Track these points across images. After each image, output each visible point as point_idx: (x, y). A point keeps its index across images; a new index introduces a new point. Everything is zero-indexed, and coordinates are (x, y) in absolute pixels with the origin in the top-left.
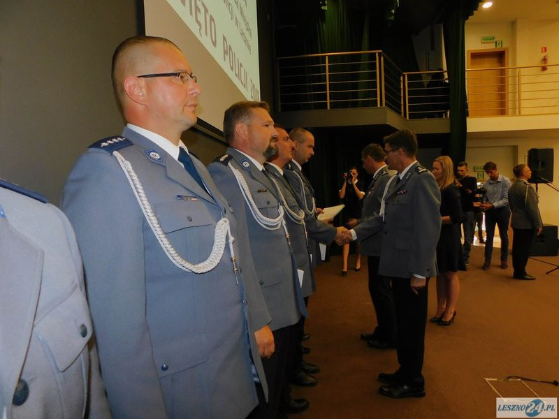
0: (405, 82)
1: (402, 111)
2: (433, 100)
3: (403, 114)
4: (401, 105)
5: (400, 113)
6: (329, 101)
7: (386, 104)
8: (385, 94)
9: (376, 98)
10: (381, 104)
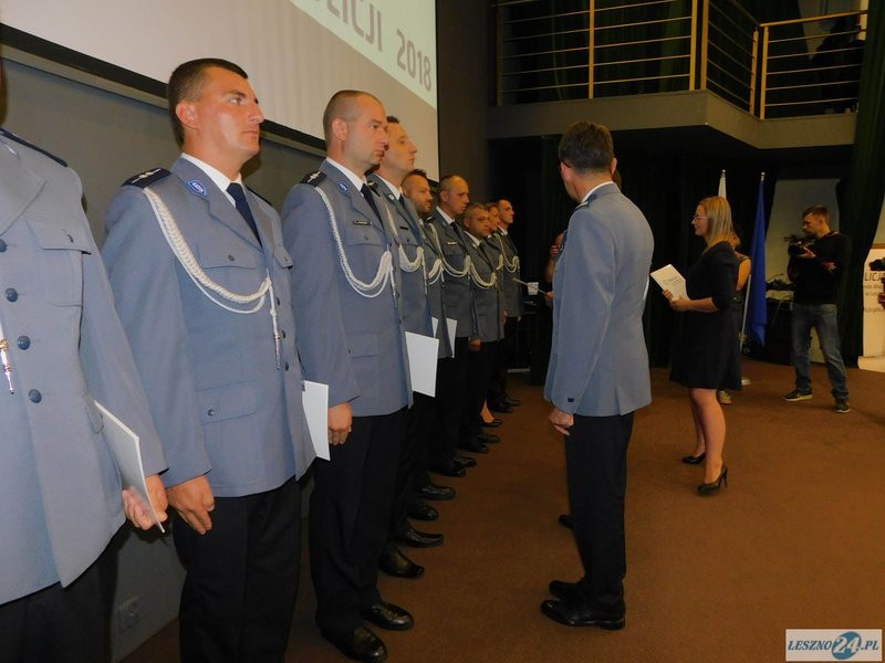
0: (762, 42)
1: (752, 103)
3: (751, 109)
4: (749, 90)
5: (747, 108)
6: (591, 84)
7: (709, 85)
8: (709, 65)
9: (688, 72)
10: (698, 85)
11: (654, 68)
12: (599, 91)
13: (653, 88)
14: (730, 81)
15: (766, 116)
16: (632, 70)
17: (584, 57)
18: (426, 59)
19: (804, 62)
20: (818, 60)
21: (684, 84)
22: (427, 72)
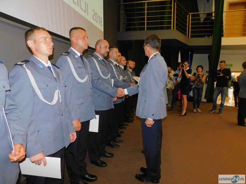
0: (189, 18)
1: (187, 33)
2: (205, 28)
3: (187, 35)
4: (186, 30)
5: (186, 35)
6: (146, 26)
7: (176, 28)
8: (176, 23)
9: (171, 25)
10: (173, 28)
11: (162, 23)
12: (148, 29)
13: (162, 28)
14: (181, 28)
15: (191, 37)
16: (157, 23)
17: (144, 19)
18: (101, 18)
19: (200, 24)
20: (203, 23)
21: (170, 28)
22: (101, 21)
